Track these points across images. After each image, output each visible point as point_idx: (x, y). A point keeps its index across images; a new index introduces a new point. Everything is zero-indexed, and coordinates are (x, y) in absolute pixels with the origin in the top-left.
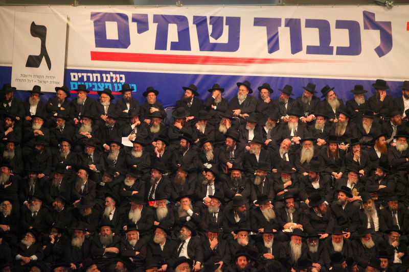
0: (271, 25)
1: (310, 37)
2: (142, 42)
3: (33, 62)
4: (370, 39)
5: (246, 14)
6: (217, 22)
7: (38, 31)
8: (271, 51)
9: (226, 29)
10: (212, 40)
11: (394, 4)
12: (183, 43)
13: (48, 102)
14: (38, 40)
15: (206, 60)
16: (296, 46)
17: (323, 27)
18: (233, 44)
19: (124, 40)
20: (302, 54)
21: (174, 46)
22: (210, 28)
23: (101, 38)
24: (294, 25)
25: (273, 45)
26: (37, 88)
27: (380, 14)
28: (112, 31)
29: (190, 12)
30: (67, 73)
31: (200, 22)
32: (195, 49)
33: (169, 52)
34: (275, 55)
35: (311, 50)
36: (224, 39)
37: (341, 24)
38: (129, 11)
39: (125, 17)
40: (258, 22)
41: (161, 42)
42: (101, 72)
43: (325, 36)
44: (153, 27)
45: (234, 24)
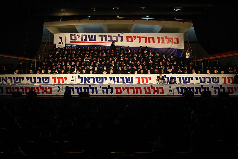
0: (102, 36)
1: (109, 38)
2: (79, 39)
3: (60, 43)
4: (119, 39)
5: (97, 34)
6: (92, 36)
7: (61, 38)
8: (102, 41)
9: (94, 37)
10: (91, 39)
11: (124, 33)
12: (86, 39)
13: (61, 49)
14: (61, 39)
15: (90, 43)
16: (106, 40)
17: (111, 37)
18: (95, 40)
19: (75, 39)
20: (107, 42)
21: (84, 40)
22: (91, 37)
23: (71, 39)
24: (106, 36)
25: (102, 40)
26: (59, 47)
27: (121, 35)
28: (73, 37)
29: (87, 34)
30: (66, 45)
31: (89, 36)
32: (88, 41)
33: (83, 41)
34: (102, 42)
35: (109, 41)
36: (93, 39)
37: (114, 36)
38: (77, 34)
39: (76, 35)
40: (99, 36)
41: (82, 40)
42: (71, 45)
43: (111, 39)
44: (81, 37)
45: (95, 36)
